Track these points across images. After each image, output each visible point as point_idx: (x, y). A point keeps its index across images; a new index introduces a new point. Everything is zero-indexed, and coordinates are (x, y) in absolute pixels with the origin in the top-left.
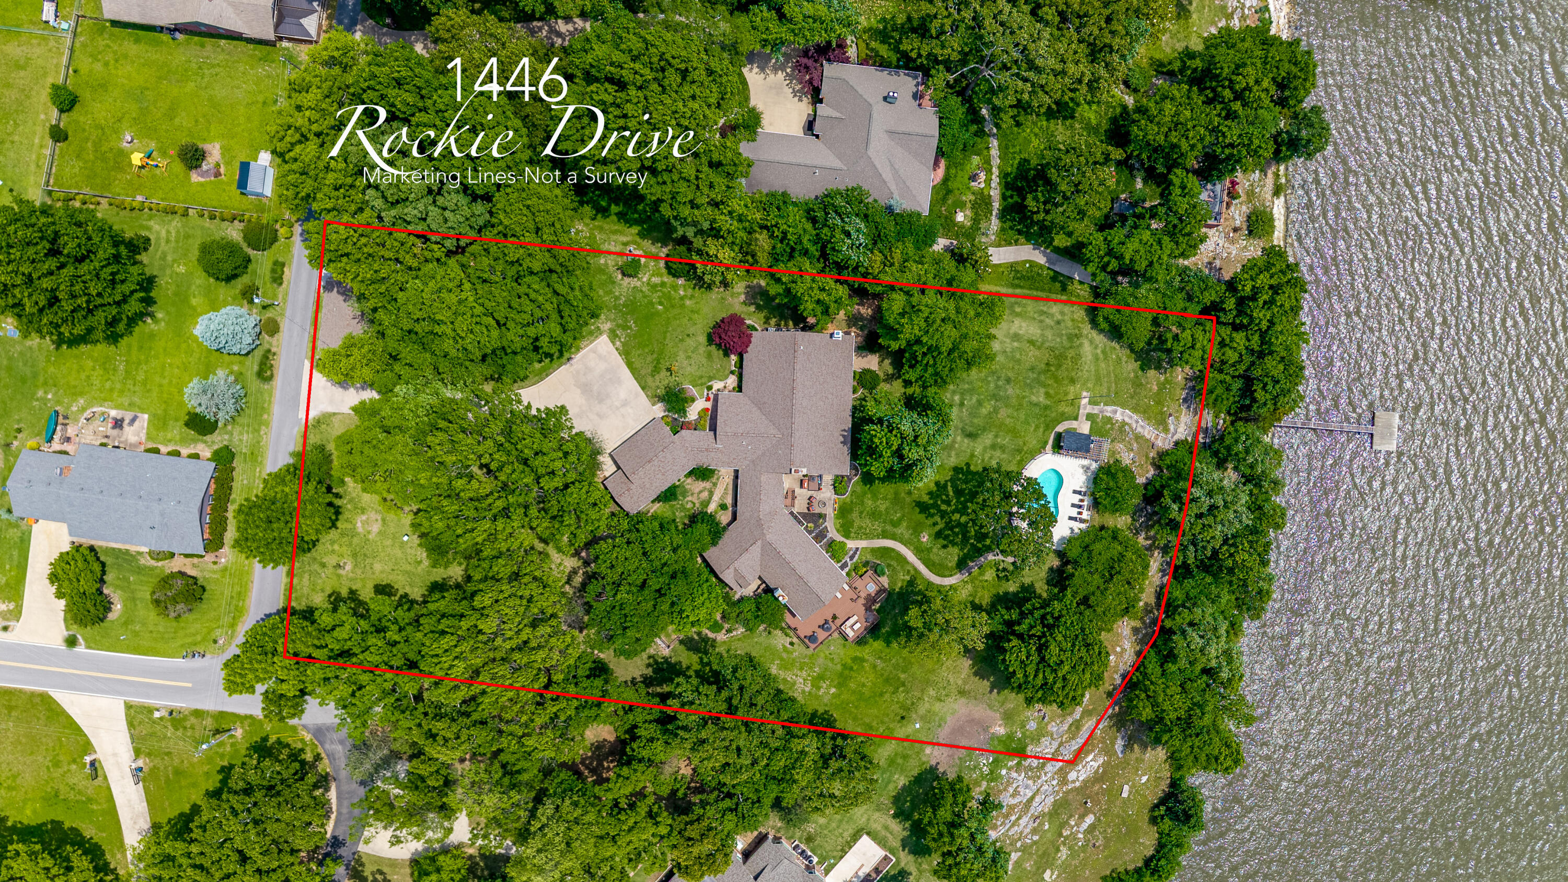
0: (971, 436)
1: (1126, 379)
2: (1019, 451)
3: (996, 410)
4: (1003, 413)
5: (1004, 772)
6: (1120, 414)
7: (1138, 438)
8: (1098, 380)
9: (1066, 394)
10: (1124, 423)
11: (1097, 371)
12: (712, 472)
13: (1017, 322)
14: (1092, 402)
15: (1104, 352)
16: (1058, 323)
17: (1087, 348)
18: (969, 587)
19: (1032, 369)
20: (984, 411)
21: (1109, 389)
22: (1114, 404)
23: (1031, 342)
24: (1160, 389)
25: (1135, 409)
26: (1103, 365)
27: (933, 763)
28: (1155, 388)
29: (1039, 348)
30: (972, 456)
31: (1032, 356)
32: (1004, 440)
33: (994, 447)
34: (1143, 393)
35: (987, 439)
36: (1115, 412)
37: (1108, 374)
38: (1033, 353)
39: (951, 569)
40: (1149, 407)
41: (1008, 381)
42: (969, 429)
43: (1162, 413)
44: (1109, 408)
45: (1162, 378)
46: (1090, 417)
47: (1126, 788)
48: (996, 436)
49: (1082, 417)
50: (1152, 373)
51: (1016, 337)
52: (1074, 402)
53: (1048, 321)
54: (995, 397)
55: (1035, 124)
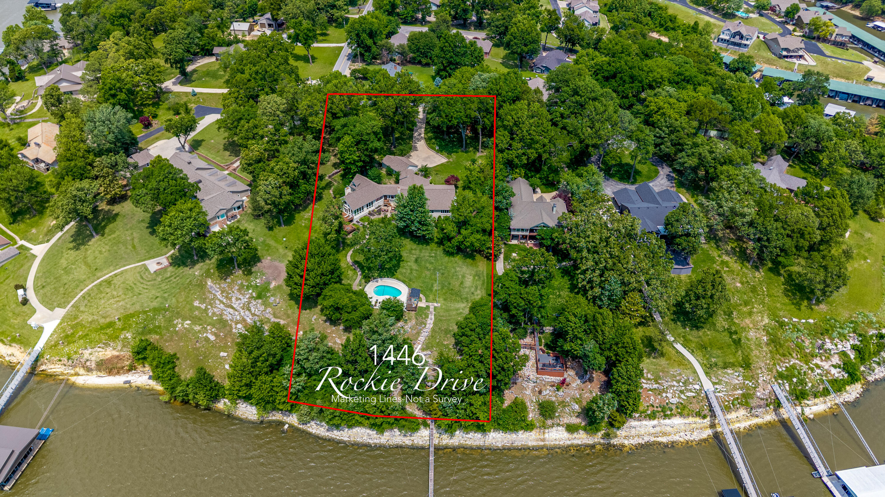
0: (416, 261)
1: (448, 325)
2: (410, 280)
3: (430, 270)
4: (428, 273)
5: (250, 291)
6: (430, 322)
7: (418, 333)
8: (447, 310)
9: (439, 297)
10: (425, 324)
11: (451, 310)
12: (398, 183)
13: (472, 277)
14: (435, 308)
15: (461, 313)
16: (473, 293)
17: (462, 305)
18: (346, 266)
19: (450, 284)
20: (428, 265)
21: (443, 316)
22: (435, 319)
23: (462, 283)
24: (445, 345)
25: (433, 330)
26: (454, 313)
27: (263, 261)
28: (446, 343)
29: (460, 286)
30: (407, 262)
31: (455, 284)
32: (415, 273)
33: (411, 270)
34: (442, 335)
35: (415, 267)
36: (431, 319)
37: (450, 316)
38: (457, 284)
39: (354, 258)
40: (435, 338)
41: (443, 274)
42: (419, 260)
43: (432, 347)
44: (433, 317)
45: (451, 347)
46: (428, 307)
47: (225, 354)
48: (416, 270)
49: (427, 304)
50: (453, 341)
51: (463, 277)
52: (435, 300)
53: (473, 289)
54: (435, 269)
55: (566, 283)
